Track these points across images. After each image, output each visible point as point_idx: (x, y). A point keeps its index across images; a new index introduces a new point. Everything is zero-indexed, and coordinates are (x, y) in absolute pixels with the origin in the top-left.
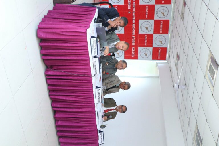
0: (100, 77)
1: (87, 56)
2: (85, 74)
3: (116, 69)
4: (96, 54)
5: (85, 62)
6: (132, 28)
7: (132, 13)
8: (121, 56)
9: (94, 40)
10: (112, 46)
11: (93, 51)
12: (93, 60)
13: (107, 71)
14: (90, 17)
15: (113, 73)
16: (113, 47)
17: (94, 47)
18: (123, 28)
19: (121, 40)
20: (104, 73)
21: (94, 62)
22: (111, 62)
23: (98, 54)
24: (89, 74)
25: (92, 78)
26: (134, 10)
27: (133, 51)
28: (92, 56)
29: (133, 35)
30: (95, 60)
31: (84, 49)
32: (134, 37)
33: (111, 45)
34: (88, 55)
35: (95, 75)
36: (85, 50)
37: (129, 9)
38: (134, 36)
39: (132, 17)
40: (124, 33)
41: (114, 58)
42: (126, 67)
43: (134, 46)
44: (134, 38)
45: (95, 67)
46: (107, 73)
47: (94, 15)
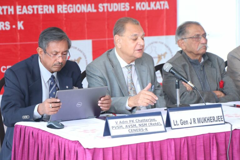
0: (235, 106)
1: (165, 147)
2: (222, 151)
3: (207, 58)
4: (158, 118)
5: (186, 153)
6: (73, 13)
7: (23, 17)
8: (167, 46)
9: (115, 125)
10: (130, 72)
11: (150, 129)
12: (176, 127)
13: (215, 86)
14: (44, 142)
15: (218, 67)
16: (133, 68)
17: (137, 125)
18: (74, 43)
19: (112, 45)
20: (218, 93)
21: (184, 126)
22: (184, 74)
23: (159, 114)
24: (221, 140)
25: (235, 129)
26: (11, 10)
27: (149, 6)
28: (166, 131)
29: (95, 11)
30: (179, 122)
31: (143, 155)
32: (100, 5)
33: (129, 76)
34: (161, 143)
35: (226, 123)
36: (146, 153)
37: (8, 28)
38: (97, 8)
39: (35, 16)
40: (88, 39)
41: (171, 66)
42: (197, 24)
43: (132, 4)
44: (105, 5)
45: (199, 122)
46: (221, 86)
47: (39, 130)
